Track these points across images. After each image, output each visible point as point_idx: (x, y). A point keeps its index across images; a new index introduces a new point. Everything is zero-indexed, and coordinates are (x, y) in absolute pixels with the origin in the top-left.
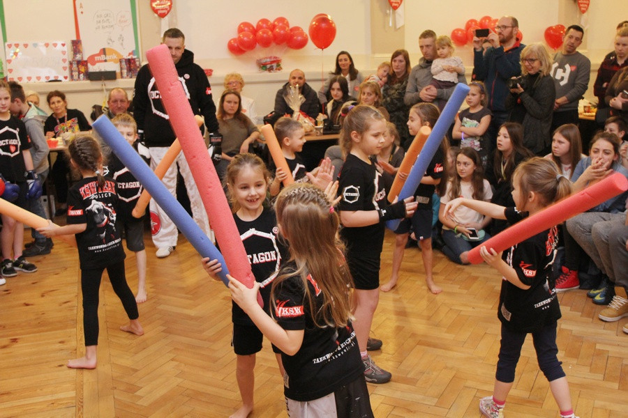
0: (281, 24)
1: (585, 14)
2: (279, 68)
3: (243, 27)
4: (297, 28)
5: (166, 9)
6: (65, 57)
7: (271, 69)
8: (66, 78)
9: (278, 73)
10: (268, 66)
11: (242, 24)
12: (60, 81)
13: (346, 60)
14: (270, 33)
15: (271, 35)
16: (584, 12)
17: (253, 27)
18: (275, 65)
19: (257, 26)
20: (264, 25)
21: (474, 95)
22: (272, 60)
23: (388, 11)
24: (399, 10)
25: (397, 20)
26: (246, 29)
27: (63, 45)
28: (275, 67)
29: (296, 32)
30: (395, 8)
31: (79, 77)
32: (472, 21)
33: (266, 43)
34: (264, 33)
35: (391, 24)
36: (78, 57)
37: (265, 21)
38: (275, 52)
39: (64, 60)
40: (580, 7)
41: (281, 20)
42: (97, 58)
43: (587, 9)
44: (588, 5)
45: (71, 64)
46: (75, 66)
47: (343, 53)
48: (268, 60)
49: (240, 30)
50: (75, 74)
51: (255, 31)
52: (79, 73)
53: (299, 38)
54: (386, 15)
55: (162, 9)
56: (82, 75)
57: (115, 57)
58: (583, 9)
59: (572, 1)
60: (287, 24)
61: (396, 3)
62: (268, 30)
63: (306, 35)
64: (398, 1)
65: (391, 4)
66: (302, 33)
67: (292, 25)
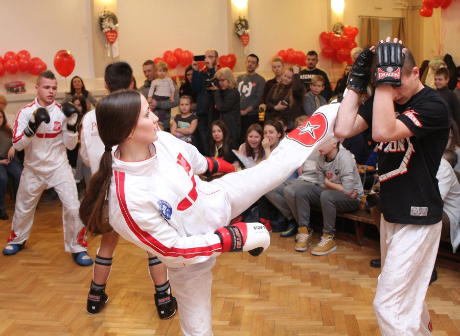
0: (24, 56)
1: (247, 47)
2: (24, 90)
4: (36, 59)
7: (17, 91)
9: (23, 94)
10: (15, 89)
13: (79, 82)
14: (16, 62)
15: (18, 65)
16: (246, 45)
17: (2, 58)
18: (20, 88)
19: (6, 57)
20: (11, 57)
21: (187, 105)
22: (18, 84)
23: (106, 46)
24: (115, 44)
25: (113, 52)
28: (20, 90)
29: (37, 62)
30: (112, 43)
32: (168, 52)
33: (13, 71)
34: (11, 63)
35: (109, 55)
37: (11, 53)
38: (20, 78)
40: (243, 42)
41: (24, 52)
43: (248, 42)
44: (248, 40)
47: (76, 77)
48: (15, 84)
51: (4, 61)
53: (40, 67)
54: (105, 48)
58: (245, 43)
59: (237, 38)
60: (29, 55)
61: (112, 39)
62: (14, 60)
63: (45, 64)
64: (114, 38)
65: (108, 39)
66: (42, 63)
67: (33, 56)
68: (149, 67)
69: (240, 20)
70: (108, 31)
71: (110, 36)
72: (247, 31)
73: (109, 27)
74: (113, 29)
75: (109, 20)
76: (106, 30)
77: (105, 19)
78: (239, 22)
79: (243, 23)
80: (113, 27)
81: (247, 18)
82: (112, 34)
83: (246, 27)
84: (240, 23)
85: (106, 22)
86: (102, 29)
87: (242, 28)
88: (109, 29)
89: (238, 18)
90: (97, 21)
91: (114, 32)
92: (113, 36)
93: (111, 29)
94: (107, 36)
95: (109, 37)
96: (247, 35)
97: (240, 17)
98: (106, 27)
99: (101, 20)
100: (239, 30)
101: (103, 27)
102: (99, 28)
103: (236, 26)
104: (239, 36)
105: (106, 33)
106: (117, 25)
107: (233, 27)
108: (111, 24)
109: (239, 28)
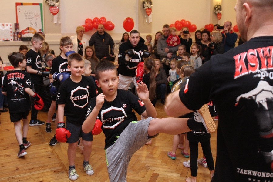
0: (103, 20)
1: (220, 20)
3: (88, 21)
4: (109, 22)
5: (56, 12)
6: (12, 30)
8: (12, 39)
11: (86, 19)
12: (9, 41)
16: (219, 19)
17: (92, 21)
19: (94, 20)
20: (96, 20)
21: (182, 50)
23: (146, 16)
24: (150, 16)
25: (149, 20)
26: (89, 21)
27: (11, 25)
29: (109, 23)
30: (149, 15)
31: (18, 39)
32: (178, 21)
34: (97, 23)
35: (147, 21)
36: (18, 31)
37: (96, 18)
39: (11, 32)
40: (218, 17)
41: (103, 18)
42: (25, 31)
43: (221, 18)
44: (221, 16)
45: (14, 33)
46: (16, 35)
49: (86, 22)
50: (16, 38)
51: (93, 22)
52: (18, 38)
53: (111, 26)
54: (145, 18)
55: (55, 12)
56: (19, 39)
57: (33, 31)
58: (219, 18)
59: (215, 15)
60: (106, 20)
62: (98, 22)
63: (114, 25)
64: (150, 12)
66: (112, 24)
67: (107, 20)
68: (166, 29)
69: (218, 6)
70: (147, 9)
72: (221, 12)
73: (148, 6)
74: (150, 7)
75: (148, 3)
76: (146, 8)
77: (146, 2)
78: (216, 6)
79: (219, 7)
80: (150, 6)
81: (221, 5)
82: (149, 10)
83: (220, 9)
84: (217, 7)
85: (146, 4)
86: (144, 7)
87: (218, 10)
88: (148, 8)
89: (216, 4)
90: (141, 3)
91: (150, 9)
92: (149, 11)
93: (149, 7)
94: (146, 11)
95: (147, 12)
96: (221, 14)
97: (217, 4)
98: (146, 6)
99: (144, 3)
100: (216, 11)
101: (145, 6)
102: (143, 7)
103: (215, 8)
104: (216, 15)
105: (146, 9)
106: (152, 6)
107: (213, 9)
108: (149, 5)
109: (217, 10)
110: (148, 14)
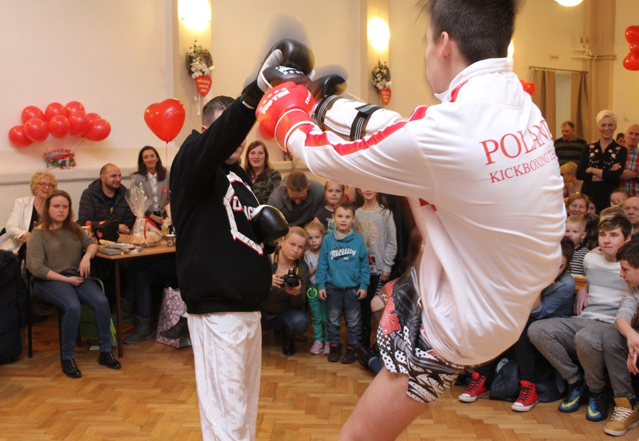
0: (75, 110)
2: (73, 164)
3: (29, 114)
4: (93, 116)
7: (62, 165)
9: (72, 169)
10: (60, 161)
11: (28, 108)
13: (152, 156)
14: (66, 119)
15: (68, 123)
16: (387, 104)
17: (42, 113)
18: (67, 159)
19: (47, 112)
20: (56, 110)
21: (338, 191)
22: (65, 154)
23: (196, 98)
24: (208, 97)
26: (32, 114)
28: (67, 163)
29: (94, 120)
30: (203, 95)
33: (61, 133)
34: (58, 120)
35: (198, 113)
37: (56, 105)
38: (68, 145)
40: (383, 100)
41: (76, 105)
44: (390, 96)
47: (147, 148)
48: (61, 154)
49: (25, 117)
51: (47, 117)
53: (99, 127)
54: (194, 103)
58: (386, 100)
59: (374, 93)
60: (83, 109)
61: (204, 88)
62: (62, 116)
63: (108, 124)
64: (207, 87)
65: (199, 89)
66: (103, 122)
67: (88, 111)
69: (381, 67)
70: (200, 76)
71: (201, 83)
72: (389, 84)
73: (201, 71)
74: (206, 74)
75: (200, 60)
76: (197, 74)
77: (195, 58)
78: (378, 70)
79: (385, 71)
80: (206, 70)
81: (388, 65)
82: (205, 81)
83: (387, 77)
84: (380, 72)
85: (197, 63)
86: (191, 73)
87: (382, 79)
88: (201, 74)
89: (377, 64)
90: (182, 61)
91: (208, 78)
92: (205, 84)
93: (203, 73)
94: (198, 84)
95: (200, 86)
96: (388, 90)
97: (379, 62)
98: (196, 71)
99: (190, 60)
100: (378, 82)
101: (193, 69)
102: (187, 72)
103: (374, 76)
104: (378, 91)
105: (196, 79)
106: (212, 68)
107: (368, 77)
108: (203, 66)
109: (379, 79)
110: (203, 90)
